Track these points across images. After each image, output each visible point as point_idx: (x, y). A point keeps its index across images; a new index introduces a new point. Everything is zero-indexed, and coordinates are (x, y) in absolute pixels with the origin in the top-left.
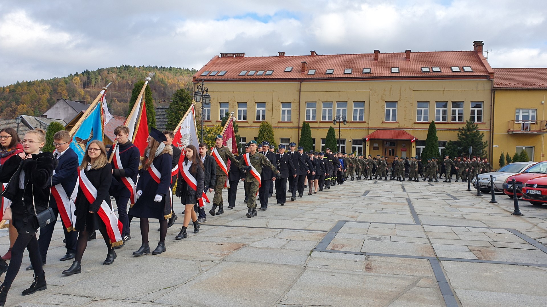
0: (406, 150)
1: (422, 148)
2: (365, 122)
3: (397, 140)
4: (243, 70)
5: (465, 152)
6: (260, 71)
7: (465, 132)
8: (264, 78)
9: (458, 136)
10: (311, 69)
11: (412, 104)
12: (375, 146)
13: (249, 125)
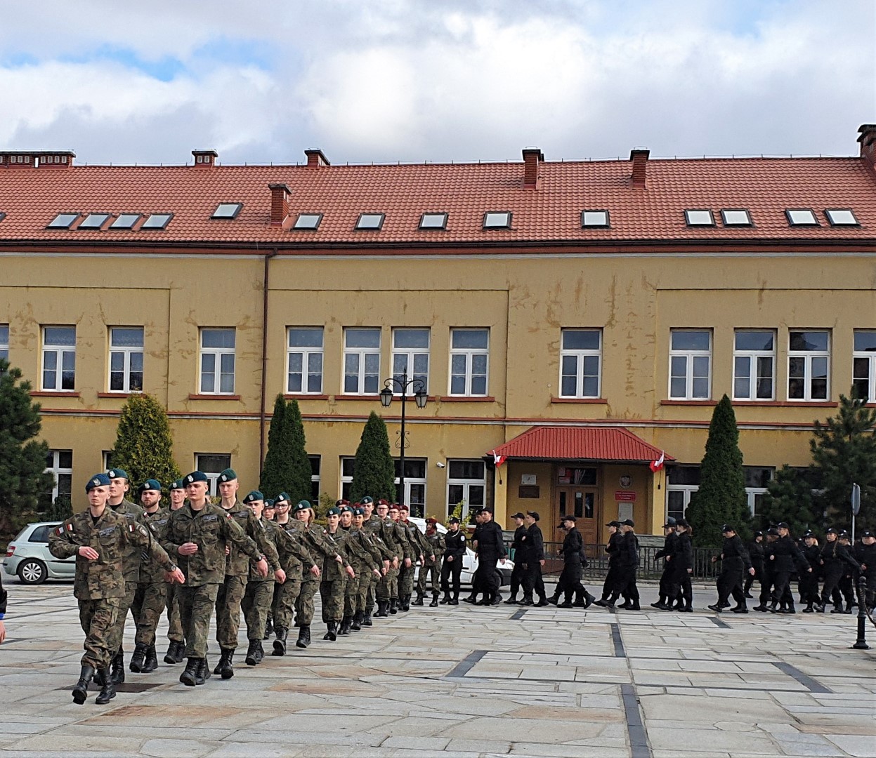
0: (633, 498)
1: (688, 490)
2: (490, 400)
3: (601, 464)
4: (62, 211)
5: (835, 506)
6: (124, 214)
7: (834, 435)
8: (139, 241)
9: (812, 451)
10: (305, 211)
11: (654, 336)
12: (526, 484)
13: (83, 408)
